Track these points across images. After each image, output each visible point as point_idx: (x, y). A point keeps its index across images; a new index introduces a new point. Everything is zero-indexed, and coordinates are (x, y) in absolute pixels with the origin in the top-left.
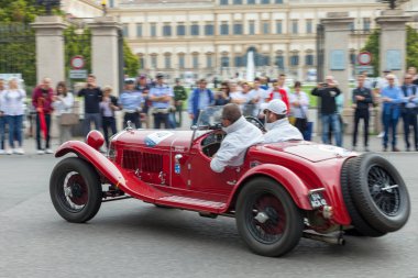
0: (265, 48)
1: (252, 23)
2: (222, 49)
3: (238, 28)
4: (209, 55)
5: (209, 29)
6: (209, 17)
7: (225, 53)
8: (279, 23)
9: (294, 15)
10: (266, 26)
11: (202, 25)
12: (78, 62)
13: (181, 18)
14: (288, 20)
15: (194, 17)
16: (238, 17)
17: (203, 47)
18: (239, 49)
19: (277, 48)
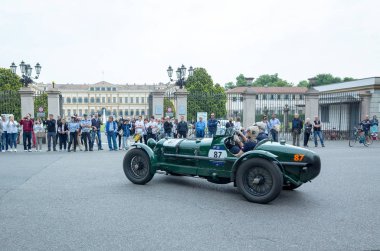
0: (109, 108)
1: (104, 98)
2: (91, 108)
3: (98, 100)
4: (86, 110)
5: (86, 100)
7: (93, 110)
8: (114, 98)
10: (109, 100)
11: (83, 98)
12: (41, 109)
13: (74, 95)
14: (118, 97)
15: (80, 95)
16: (98, 96)
17: (84, 107)
18: (98, 108)
19: (113, 108)
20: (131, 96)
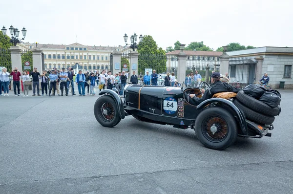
0: (81, 64)
1: (77, 56)
2: (67, 63)
3: (73, 57)
4: (63, 65)
5: (63, 57)
6: (64, 53)
7: (68, 64)
8: (85, 56)
9: (90, 54)
10: (81, 57)
11: (61, 55)
12: (27, 64)
13: (55, 53)
14: (88, 55)
15: (58, 53)
16: (72, 54)
17: (62, 62)
18: (73, 63)
19: (84, 63)
20: (98, 54)
